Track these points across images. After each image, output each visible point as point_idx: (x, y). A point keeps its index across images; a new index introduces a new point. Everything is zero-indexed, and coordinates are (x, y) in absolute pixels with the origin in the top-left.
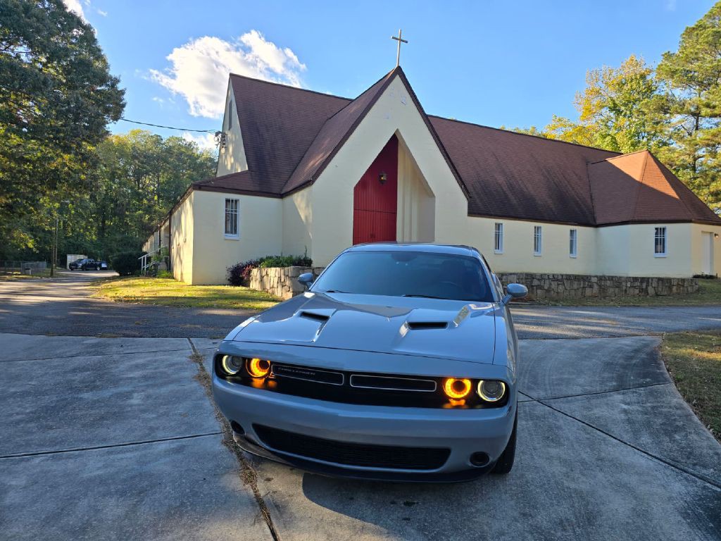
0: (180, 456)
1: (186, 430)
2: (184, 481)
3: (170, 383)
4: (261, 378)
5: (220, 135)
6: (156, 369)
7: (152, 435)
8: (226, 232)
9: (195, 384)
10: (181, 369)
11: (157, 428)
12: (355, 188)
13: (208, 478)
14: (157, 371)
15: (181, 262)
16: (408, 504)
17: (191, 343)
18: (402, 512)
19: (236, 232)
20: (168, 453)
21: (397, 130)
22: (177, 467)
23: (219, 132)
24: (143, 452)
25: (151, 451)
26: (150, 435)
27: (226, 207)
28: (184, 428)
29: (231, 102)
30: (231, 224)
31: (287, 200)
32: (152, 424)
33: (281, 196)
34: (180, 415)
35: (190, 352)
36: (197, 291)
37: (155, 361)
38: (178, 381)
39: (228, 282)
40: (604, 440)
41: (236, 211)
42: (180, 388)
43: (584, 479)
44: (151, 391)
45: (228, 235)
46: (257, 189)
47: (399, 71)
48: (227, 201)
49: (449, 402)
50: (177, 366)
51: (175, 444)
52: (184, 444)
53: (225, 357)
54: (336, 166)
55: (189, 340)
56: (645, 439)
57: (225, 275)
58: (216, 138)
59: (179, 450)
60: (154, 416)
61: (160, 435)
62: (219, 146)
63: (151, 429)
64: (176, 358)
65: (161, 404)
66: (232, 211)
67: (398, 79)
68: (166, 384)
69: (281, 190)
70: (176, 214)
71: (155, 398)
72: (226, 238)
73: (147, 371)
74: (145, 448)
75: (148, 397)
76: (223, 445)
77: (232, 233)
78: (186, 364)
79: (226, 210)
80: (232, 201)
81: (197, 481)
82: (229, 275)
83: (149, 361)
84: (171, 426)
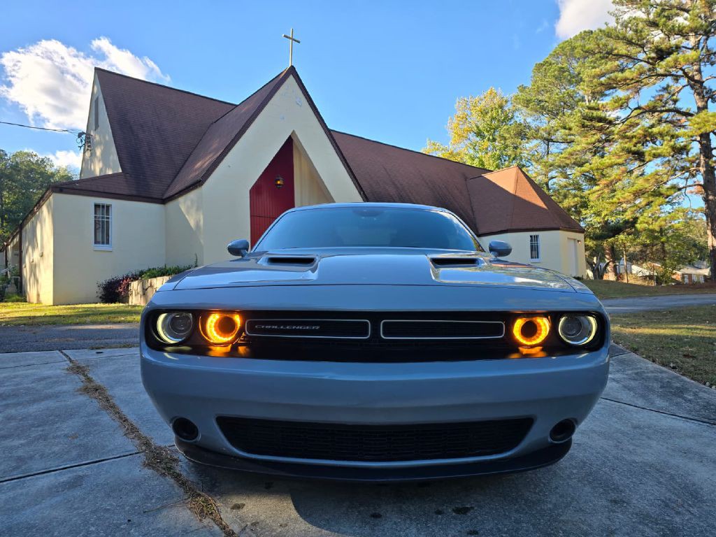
0: (78, 492)
1: (79, 456)
2: (93, 529)
3: (43, 400)
4: (225, 344)
5: (84, 136)
6: (17, 385)
7: (23, 467)
8: (96, 242)
9: (82, 398)
10: (55, 382)
11: (31, 458)
12: (250, 191)
13: (135, 519)
14: (20, 387)
15: (37, 280)
16: (462, 511)
17: (65, 355)
18: (461, 524)
19: (108, 243)
20: (53, 491)
21: (293, 132)
22: (75, 509)
23: (83, 133)
24: (11, 494)
25: (24, 491)
26: (17, 468)
27: (95, 213)
28: (74, 453)
29: (97, 99)
30: (102, 232)
31: (171, 205)
32: (20, 453)
33: (164, 201)
34: (66, 436)
35: (67, 364)
36: (62, 310)
37: (15, 377)
38: (56, 396)
39: (100, 300)
40: (620, 407)
41: (108, 218)
42: (58, 404)
43: (642, 450)
44: (12, 411)
45: (98, 245)
46: (134, 193)
47: (292, 71)
48: (97, 206)
49: (517, 351)
50: (49, 381)
51: (65, 477)
52: (81, 474)
53: (162, 317)
54: (229, 166)
55: (62, 352)
56: (660, 403)
57: (96, 291)
58: (79, 140)
59: (76, 483)
60: (22, 442)
61: (37, 466)
62: (82, 148)
63: (20, 459)
64: (46, 372)
65: (33, 426)
66: (103, 218)
67: (291, 79)
68: (34, 401)
69: (163, 195)
70: (28, 226)
71: (20, 420)
72: (96, 249)
73: (4, 388)
74: (13, 488)
75: (9, 419)
76: (146, 469)
77: (103, 243)
78: (63, 377)
79: (95, 217)
80: (103, 206)
81: (118, 526)
82: (100, 292)
83: (5, 377)
84: (54, 452)
